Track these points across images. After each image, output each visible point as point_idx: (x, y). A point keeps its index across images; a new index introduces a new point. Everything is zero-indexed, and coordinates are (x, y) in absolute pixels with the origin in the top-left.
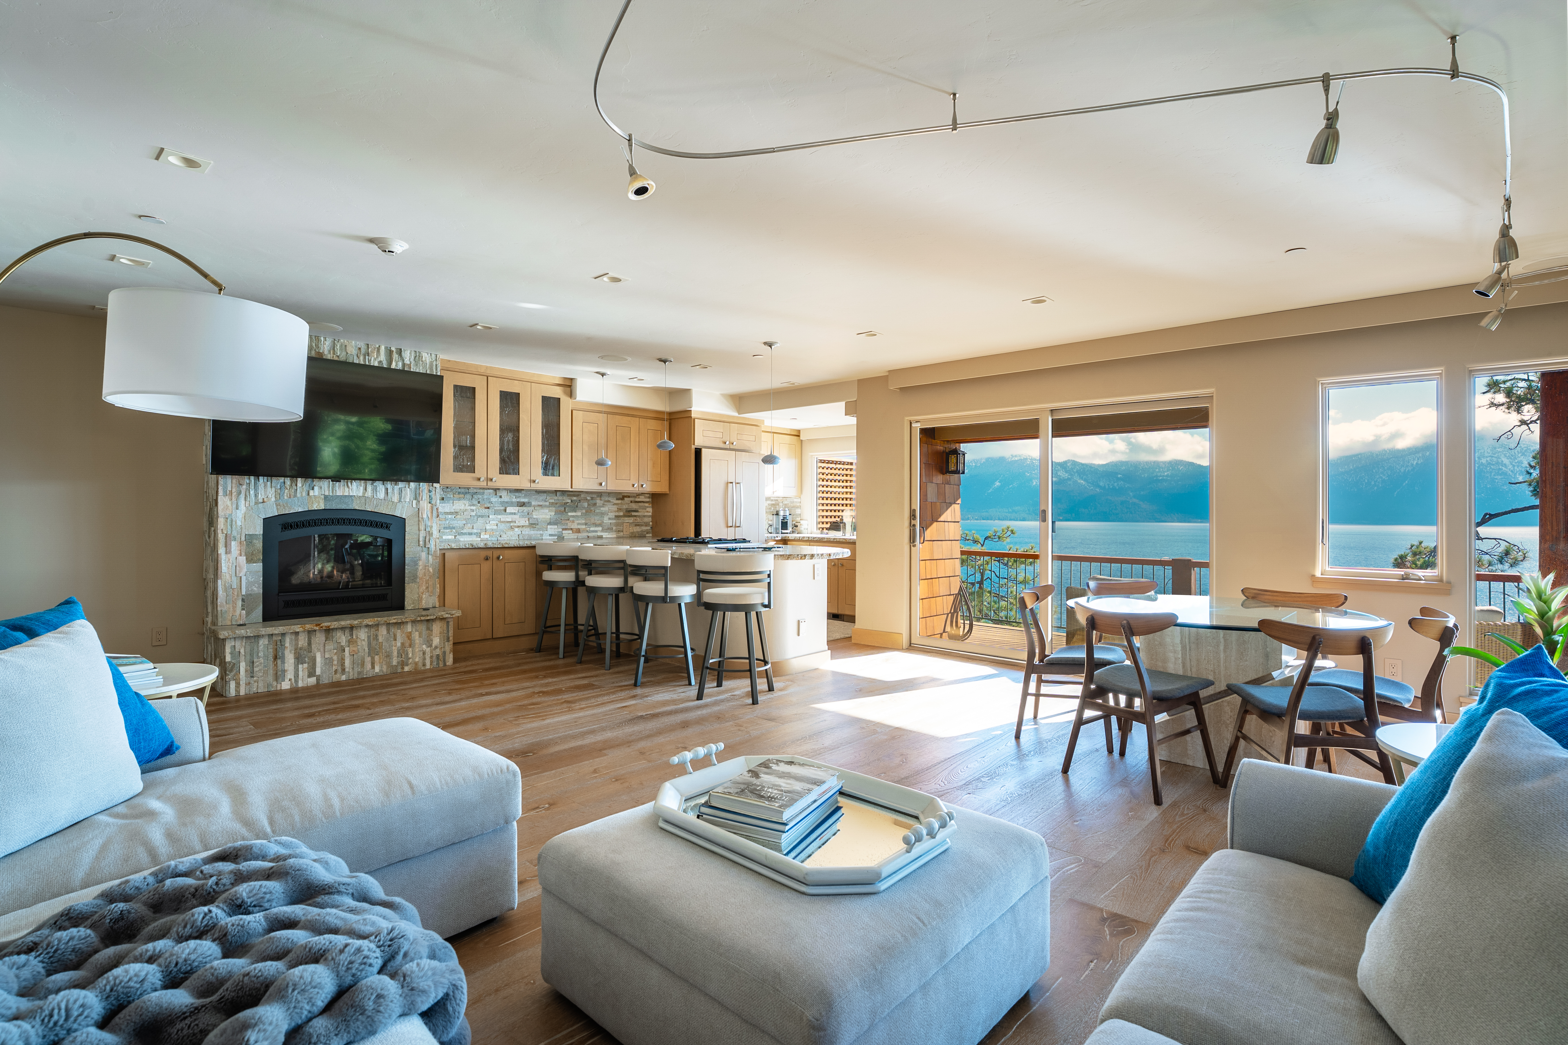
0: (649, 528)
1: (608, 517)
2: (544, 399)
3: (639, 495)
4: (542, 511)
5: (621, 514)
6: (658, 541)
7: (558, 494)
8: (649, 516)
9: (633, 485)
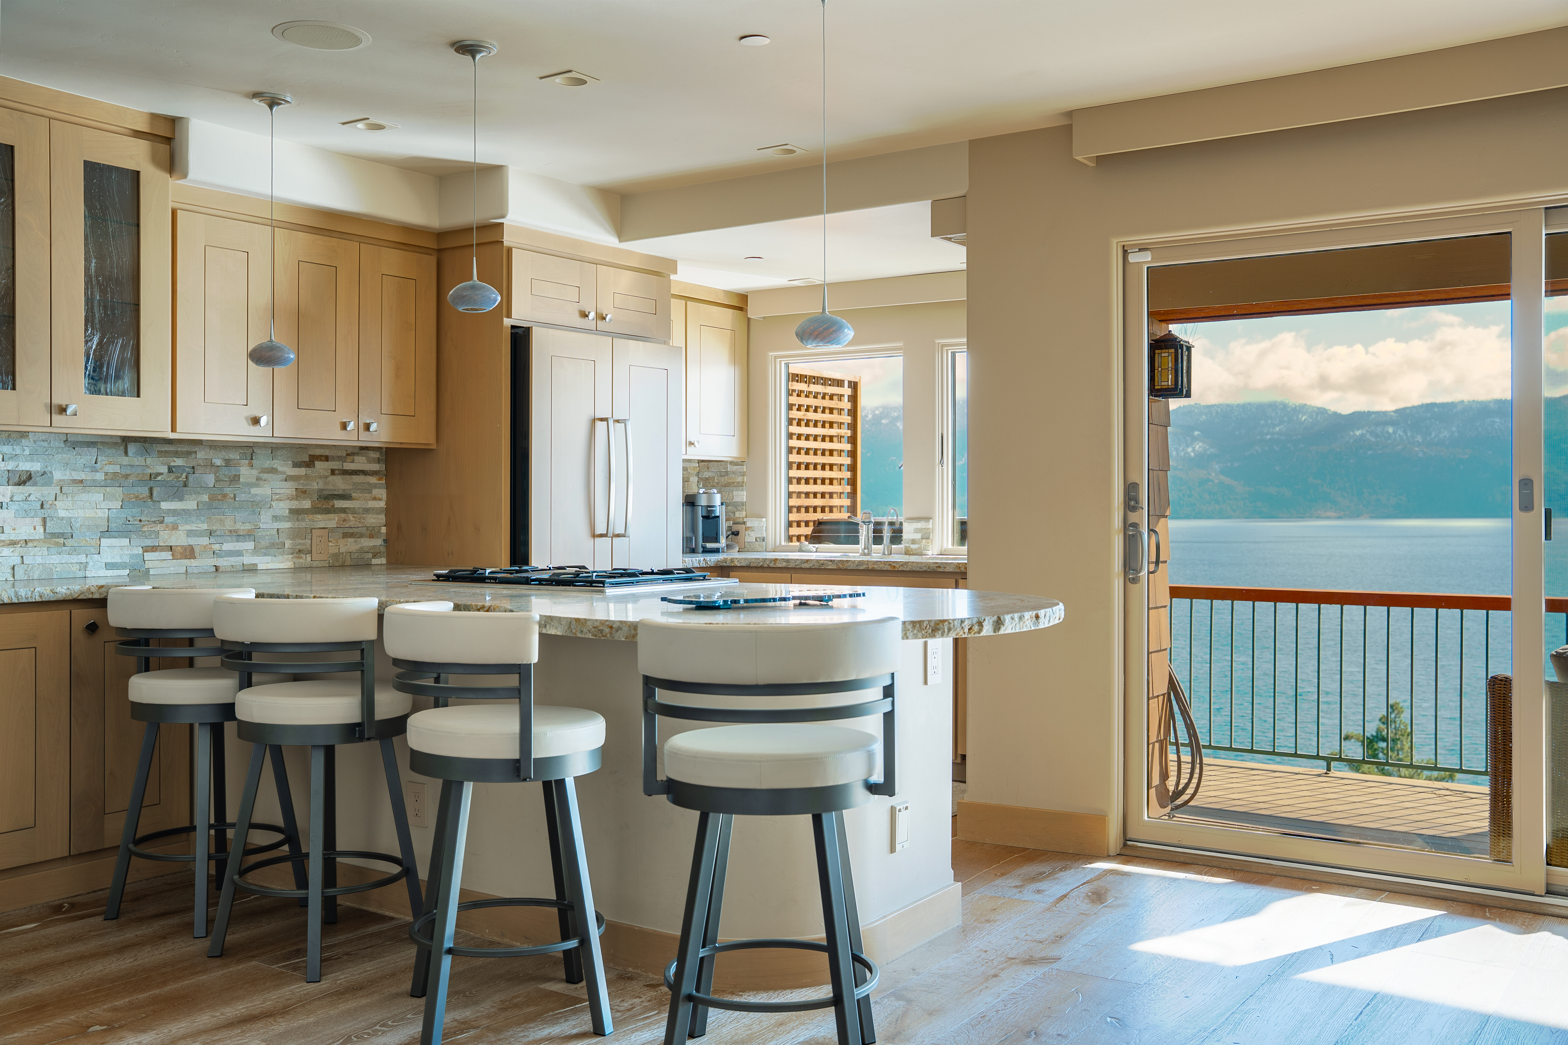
0: (379, 542)
1: (271, 513)
2: (93, 170)
3: (353, 452)
4: (84, 496)
5: (307, 504)
6: (439, 578)
7: (132, 448)
8: (377, 511)
9: (344, 426)
